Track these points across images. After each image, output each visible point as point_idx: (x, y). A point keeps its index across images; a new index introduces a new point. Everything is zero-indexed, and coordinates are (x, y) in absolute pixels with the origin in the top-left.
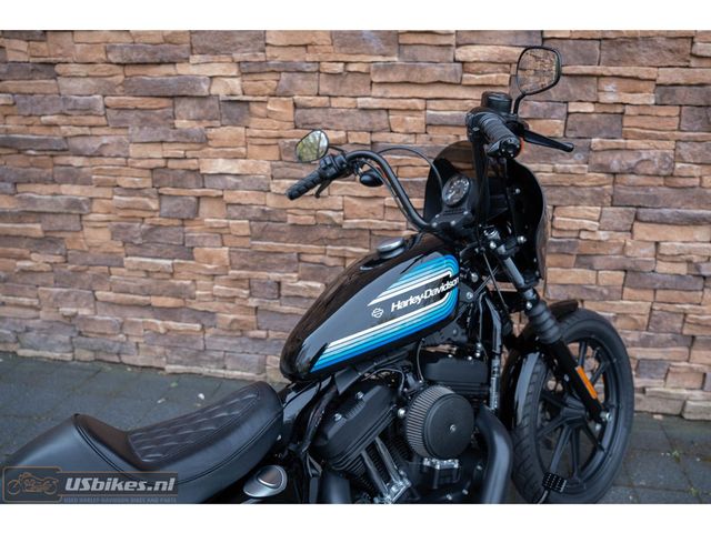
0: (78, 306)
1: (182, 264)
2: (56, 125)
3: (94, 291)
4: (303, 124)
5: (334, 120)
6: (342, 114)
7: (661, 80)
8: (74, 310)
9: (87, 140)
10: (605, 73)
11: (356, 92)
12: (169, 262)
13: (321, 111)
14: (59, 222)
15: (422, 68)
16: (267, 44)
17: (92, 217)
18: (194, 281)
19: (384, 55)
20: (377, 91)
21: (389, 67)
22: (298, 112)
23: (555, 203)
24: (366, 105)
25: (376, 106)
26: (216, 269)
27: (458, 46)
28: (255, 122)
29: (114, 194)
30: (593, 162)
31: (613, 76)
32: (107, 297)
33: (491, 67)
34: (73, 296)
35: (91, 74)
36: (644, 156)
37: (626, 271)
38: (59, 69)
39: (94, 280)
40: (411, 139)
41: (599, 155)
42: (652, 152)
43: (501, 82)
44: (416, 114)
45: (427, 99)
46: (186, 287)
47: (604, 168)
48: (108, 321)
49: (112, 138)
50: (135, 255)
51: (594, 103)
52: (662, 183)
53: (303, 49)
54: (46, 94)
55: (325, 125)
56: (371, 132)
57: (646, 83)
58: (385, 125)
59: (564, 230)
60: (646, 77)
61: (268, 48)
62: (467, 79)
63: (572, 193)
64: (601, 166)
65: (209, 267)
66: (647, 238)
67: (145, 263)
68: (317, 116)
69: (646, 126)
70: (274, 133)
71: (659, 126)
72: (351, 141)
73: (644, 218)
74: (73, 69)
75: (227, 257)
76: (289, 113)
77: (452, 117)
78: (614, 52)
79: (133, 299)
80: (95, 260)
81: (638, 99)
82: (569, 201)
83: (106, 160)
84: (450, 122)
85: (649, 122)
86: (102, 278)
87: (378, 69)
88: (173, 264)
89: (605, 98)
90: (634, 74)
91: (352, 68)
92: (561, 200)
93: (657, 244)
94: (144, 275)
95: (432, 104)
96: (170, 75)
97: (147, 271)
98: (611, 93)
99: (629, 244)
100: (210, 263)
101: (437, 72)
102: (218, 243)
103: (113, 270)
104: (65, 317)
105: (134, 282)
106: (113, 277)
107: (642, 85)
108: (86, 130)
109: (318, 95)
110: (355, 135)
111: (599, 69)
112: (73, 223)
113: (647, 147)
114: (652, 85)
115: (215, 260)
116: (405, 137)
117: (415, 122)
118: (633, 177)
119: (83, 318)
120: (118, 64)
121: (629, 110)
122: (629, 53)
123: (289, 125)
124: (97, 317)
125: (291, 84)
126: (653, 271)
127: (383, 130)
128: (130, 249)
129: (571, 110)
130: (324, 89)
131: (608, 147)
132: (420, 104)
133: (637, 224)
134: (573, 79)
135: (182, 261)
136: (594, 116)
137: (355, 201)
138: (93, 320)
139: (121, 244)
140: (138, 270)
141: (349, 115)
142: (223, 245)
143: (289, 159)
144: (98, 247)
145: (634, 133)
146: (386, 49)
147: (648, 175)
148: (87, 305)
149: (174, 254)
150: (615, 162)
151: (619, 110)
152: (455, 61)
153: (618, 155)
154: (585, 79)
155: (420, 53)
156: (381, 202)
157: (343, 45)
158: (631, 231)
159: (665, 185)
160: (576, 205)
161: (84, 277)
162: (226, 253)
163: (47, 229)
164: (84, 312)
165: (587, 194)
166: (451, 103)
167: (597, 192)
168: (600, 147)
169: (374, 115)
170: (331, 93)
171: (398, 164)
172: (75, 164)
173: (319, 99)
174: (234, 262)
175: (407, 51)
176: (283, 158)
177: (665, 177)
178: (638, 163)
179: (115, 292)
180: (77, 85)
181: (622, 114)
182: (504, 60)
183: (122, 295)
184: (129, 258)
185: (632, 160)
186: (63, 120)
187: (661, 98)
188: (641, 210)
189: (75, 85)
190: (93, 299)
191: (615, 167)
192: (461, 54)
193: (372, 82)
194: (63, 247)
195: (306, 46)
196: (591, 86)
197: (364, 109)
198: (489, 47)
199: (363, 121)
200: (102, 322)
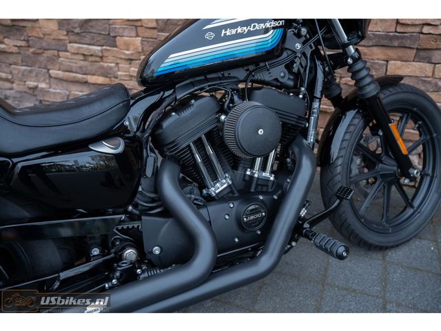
0: (38, 81)
1: (109, 50)
3: (49, 70)
8: (35, 84)
12: (99, 48)
18: (117, 64)
26: (132, 54)
32: (57, 74)
34: (34, 73)
39: (48, 61)
46: (111, 68)
48: (58, 93)
50: (76, 43)
65: (127, 52)
67: (82, 48)
75: (139, 45)
79: (75, 77)
80: (48, 45)
86: (53, 60)
88: (102, 51)
94: (82, 58)
97: (84, 55)
100: (128, 50)
102: (134, 34)
103: (61, 54)
104: (30, 88)
105: (76, 63)
106: (61, 59)
115: (132, 47)
119: (42, 89)
124: (51, 90)
128: (73, 38)
135: (108, 48)
138: (48, 91)
139: (65, 33)
140: (77, 54)
142: (137, 36)
144: (49, 35)
148: (44, 80)
149: (103, 42)
161: (41, 59)
162: (139, 41)
164: (42, 85)
174: (145, 49)
179: (63, 71)
183: (67, 73)
184: (71, 44)
190: (48, 76)
200: (54, 93)
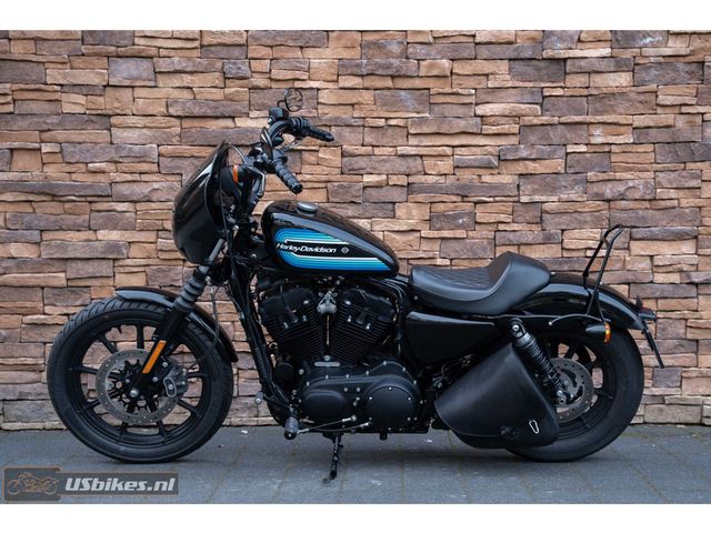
2: (104, 172)
4: (350, 170)
5: (377, 165)
6: (383, 160)
7: (636, 124)
9: (135, 186)
10: (592, 120)
11: (395, 143)
13: (365, 158)
14: (90, 268)
15: (450, 122)
16: (318, 103)
17: (128, 262)
19: (418, 113)
20: (413, 141)
21: (423, 121)
22: (345, 159)
23: (564, 227)
24: (404, 152)
25: (413, 153)
27: (477, 104)
28: (306, 169)
29: (158, 237)
30: (590, 191)
31: (599, 123)
33: (503, 120)
35: (148, 125)
36: (631, 184)
37: (629, 284)
38: (114, 120)
40: (442, 179)
41: (595, 185)
42: (637, 182)
43: (513, 131)
44: (445, 159)
45: (453, 147)
47: (600, 197)
49: (163, 184)
51: (587, 145)
52: (648, 206)
53: (350, 108)
54: (96, 143)
55: (369, 170)
56: (408, 175)
57: (625, 128)
58: (420, 169)
59: (573, 250)
60: (625, 122)
61: (320, 107)
62: (487, 129)
63: (576, 219)
64: (597, 194)
66: (643, 253)
68: (361, 163)
69: (629, 161)
70: (324, 178)
71: (639, 160)
72: (391, 183)
73: (638, 237)
74: (131, 120)
76: (337, 160)
77: (475, 160)
78: (598, 105)
81: (620, 140)
82: (574, 225)
83: (154, 205)
84: (474, 164)
85: (631, 158)
87: (414, 124)
89: (593, 141)
90: (615, 121)
91: (392, 122)
92: (568, 225)
93: (652, 257)
95: (458, 151)
96: (228, 128)
98: (599, 137)
99: (628, 259)
101: (462, 125)
107: (622, 129)
108: (136, 177)
109: (363, 145)
110: (395, 177)
111: (589, 119)
112: (105, 268)
113: (632, 177)
114: (630, 128)
116: (437, 178)
117: (445, 165)
118: (624, 202)
120: (178, 117)
121: (614, 148)
122: (610, 105)
123: (338, 171)
125: (340, 135)
126: (652, 282)
127: (418, 173)
129: (569, 151)
130: (368, 139)
131: (601, 178)
132: (448, 151)
133: (632, 242)
134: (568, 127)
136: (588, 155)
137: (394, 235)
141: (390, 161)
143: (337, 200)
145: (620, 167)
146: (420, 108)
147: (636, 200)
150: (608, 191)
151: (607, 149)
152: (475, 116)
153: (610, 185)
154: (578, 127)
155: (448, 110)
156: (418, 235)
157: (385, 104)
158: (628, 248)
159: (651, 209)
160: (581, 228)
163: (73, 276)
165: (588, 219)
166: (474, 149)
167: (597, 217)
168: (594, 179)
169: (409, 160)
170: (374, 143)
171: (433, 200)
172: (119, 209)
173: (364, 148)
175: (436, 109)
176: (331, 199)
177: (650, 200)
178: (627, 189)
180: (132, 135)
181: (610, 152)
182: (514, 114)
185: (621, 188)
186: (112, 167)
187: (638, 138)
188: (634, 230)
189: (130, 135)
191: (608, 194)
192: (480, 110)
193: (408, 134)
194: (87, 296)
195: (353, 105)
196: (583, 131)
197: (402, 156)
198: (503, 105)
199: (401, 165)
